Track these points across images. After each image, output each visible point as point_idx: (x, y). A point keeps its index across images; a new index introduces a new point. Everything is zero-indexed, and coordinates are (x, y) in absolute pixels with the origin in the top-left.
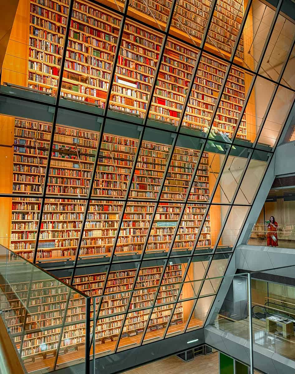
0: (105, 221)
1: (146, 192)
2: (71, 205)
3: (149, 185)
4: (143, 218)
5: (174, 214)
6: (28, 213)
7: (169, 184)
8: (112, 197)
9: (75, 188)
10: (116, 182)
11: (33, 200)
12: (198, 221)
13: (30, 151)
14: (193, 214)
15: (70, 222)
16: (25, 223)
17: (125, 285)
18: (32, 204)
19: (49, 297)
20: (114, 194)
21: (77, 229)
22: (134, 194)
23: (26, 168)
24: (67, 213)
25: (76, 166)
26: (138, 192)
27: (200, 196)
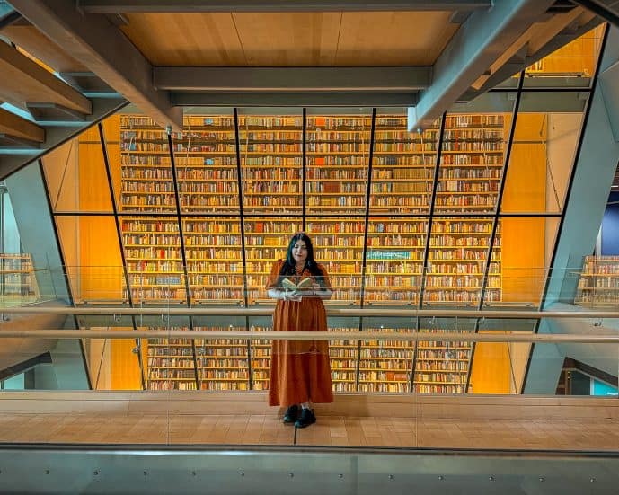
0: (257, 249)
1: (340, 196)
2: (202, 223)
3: (345, 183)
4: (330, 243)
5: (403, 236)
6: (142, 236)
7: (392, 177)
8: (271, 209)
9: (207, 197)
10: (278, 183)
11: (149, 218)
12: (466, 249)
13: (142, 147)
14: (452, 236)
15: (200, 249)
16: (139, 248)
18: (148, 222)
20: (274, 203)
21: (212, 259)
22: (312, 202)
23: (138, 172)
24: (196, 236)
25: (210, 162)
26: (320, 197)
27: (475, 198)
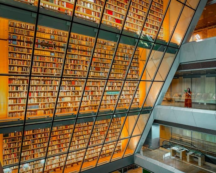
0: (73, 91)
1: (100, 72)
2: (50, 80)
3: (102, 68)
4: (97, 89)
5: (117, 87)
6: (20, 86)
7: (114, 67)
8: (77, 76)
9: (52, 69)
10: (80, 66)
11: (23, 78)
12: (132, 91)
13: (20, 43)
14: (129, 87)
15: (49, 92)
16: (18, 92)
17: (86, 130)
18: (23, 80)
19: (37, 139)
20: (79, 73)
21: (54, 96)
22: (92, 74)
23: (18, 55)
24: (47, 86)
25: (53, 54)
26: (95, 72)
27: (134, 75)
